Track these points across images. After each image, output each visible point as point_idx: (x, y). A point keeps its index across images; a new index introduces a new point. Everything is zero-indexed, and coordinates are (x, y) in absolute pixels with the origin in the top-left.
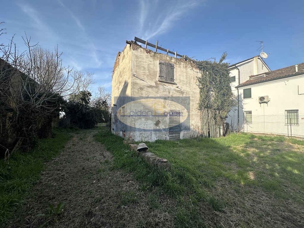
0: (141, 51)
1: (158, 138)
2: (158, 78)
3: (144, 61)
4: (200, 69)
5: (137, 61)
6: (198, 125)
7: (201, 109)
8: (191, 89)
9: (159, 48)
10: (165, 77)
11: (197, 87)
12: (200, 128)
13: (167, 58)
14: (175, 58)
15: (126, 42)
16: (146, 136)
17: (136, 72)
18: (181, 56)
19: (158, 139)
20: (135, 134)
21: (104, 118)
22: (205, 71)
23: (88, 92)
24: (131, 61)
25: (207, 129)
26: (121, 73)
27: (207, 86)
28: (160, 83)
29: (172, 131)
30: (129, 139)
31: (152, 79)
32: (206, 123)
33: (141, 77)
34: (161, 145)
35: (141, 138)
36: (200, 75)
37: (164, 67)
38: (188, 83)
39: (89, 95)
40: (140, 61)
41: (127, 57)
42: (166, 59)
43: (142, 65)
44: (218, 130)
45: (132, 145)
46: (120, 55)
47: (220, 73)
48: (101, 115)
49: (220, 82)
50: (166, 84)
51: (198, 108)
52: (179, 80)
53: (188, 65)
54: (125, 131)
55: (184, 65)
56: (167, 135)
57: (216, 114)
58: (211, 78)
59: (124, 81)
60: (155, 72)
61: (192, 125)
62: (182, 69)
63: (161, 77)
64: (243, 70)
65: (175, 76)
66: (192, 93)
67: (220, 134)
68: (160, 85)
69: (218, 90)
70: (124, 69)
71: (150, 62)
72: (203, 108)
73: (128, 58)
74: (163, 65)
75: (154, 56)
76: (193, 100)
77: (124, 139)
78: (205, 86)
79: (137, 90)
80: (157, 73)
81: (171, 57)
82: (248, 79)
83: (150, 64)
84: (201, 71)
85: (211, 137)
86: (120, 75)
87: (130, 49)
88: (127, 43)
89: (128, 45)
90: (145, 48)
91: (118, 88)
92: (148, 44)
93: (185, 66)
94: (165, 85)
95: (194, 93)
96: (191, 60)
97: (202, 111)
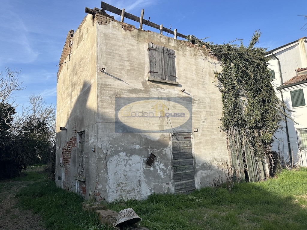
0: (114, 27)
1: (153, 191)
2: (147, 76)
3: (121, 44)
4: (219, 58)
5: (106, 44)
6: (226, 159)
7: (227, 129)
8: (206, 94)
9: (145, 22)
10: (159, 72)
11: (217, 89)
12: (229, 164)
13: (161, 39)
14: (175, 40)
15: (84, 10)
16: (129, 188)
17: (106, 64)
18: (185, 37)
19: (154, 193)
20: (107, 187)
21: (41, 154)
22: (228, 61)
23: (8, 107)
24: (95, 45)
25: (242, 165)
26: (75, 67)
27: (233, 86)
28: (152, 83)
29: (179, 175)
30: (95, 199)
31: (137, 78)
32: (238, 155)
33: (115, 73)
34: (161, 205)
35: (119, 193)
36: (219, 69)
37: (156, 54)
38: (200, 83)
39: (11, 113)
40: (113, 45)
41: (88, 37)
42: (159, 41)
43: (117, 52)
44: (261, 167)
45: (103, 213)
46: (74, 36)
47: (253, 64)
48: (35, 150)
49: (255, 80)
50: (161, 85)
51: (222, 128)
52: (185, 79)
53: (199, 52)
54: (84, 182)
55: (191, 52)
56: (170, 183)
57: (254, 137)
58: (238, 73)
59: (82, 81)
60: (142, 65)
61: (215, 159)
62: (189, 59)
63: (152, 73)
64: (284, 61)
65: (177, 72)
66: (209, 100)
67: (265, 173)
68: (152, 88)
69: (253, 94)
70: (82, 59)
71: (131, 47)
72: (230, 126)
73: (89, 39)
74: (154, 51)
75: (138, 36)
76: (211, 112)
77: (82, 199)
78: (231, 87)
79: (108, 98)
80: (145, 67)
81: (169, 39)
82: (294, 74)
83: (131, 50)
84: (220, 62)
85: (251, 181)
86: (74, 72)
87: (93, 23)
88: (88, 11)
89: (90, 16)
90: (121, 21)
91: (70, 96)
92: (126, 15)
93: (193, 54)
94: (161, 88)
95: (212, 100)
96: (203, 44)
97: (229, 133)
